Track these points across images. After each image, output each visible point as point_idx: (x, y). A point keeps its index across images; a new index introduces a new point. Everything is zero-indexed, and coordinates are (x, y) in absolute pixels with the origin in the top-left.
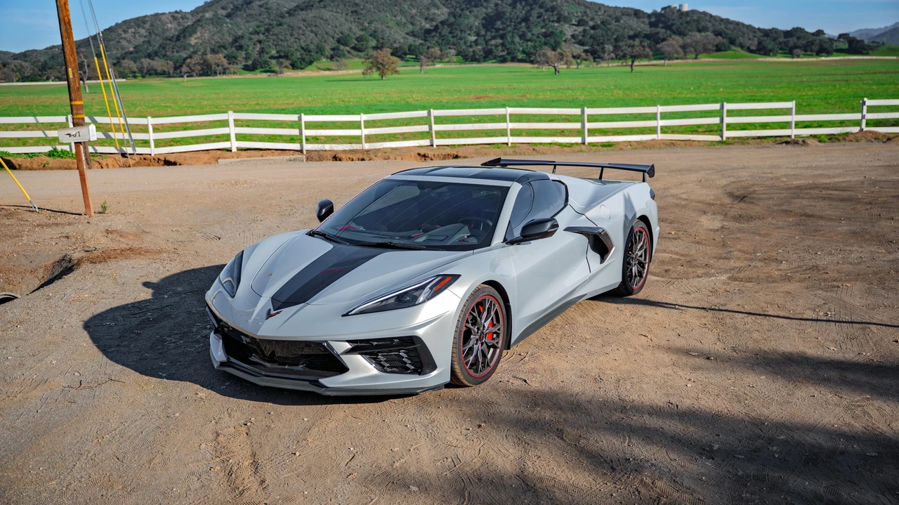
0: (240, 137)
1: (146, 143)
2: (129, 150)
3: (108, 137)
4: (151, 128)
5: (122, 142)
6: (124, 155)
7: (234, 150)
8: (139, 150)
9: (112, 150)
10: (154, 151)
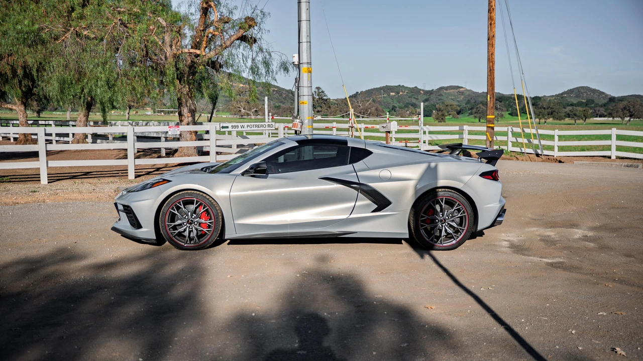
0: (619, 148)
1: (551, 148)
2: (539, 152)
3: (530, 142)
4: (556, 138)
5: (537, 147)
6: (538, 155)
7: (613, 157)
8: (546, 152)
9: (531, 151)
10: (556, 154)
